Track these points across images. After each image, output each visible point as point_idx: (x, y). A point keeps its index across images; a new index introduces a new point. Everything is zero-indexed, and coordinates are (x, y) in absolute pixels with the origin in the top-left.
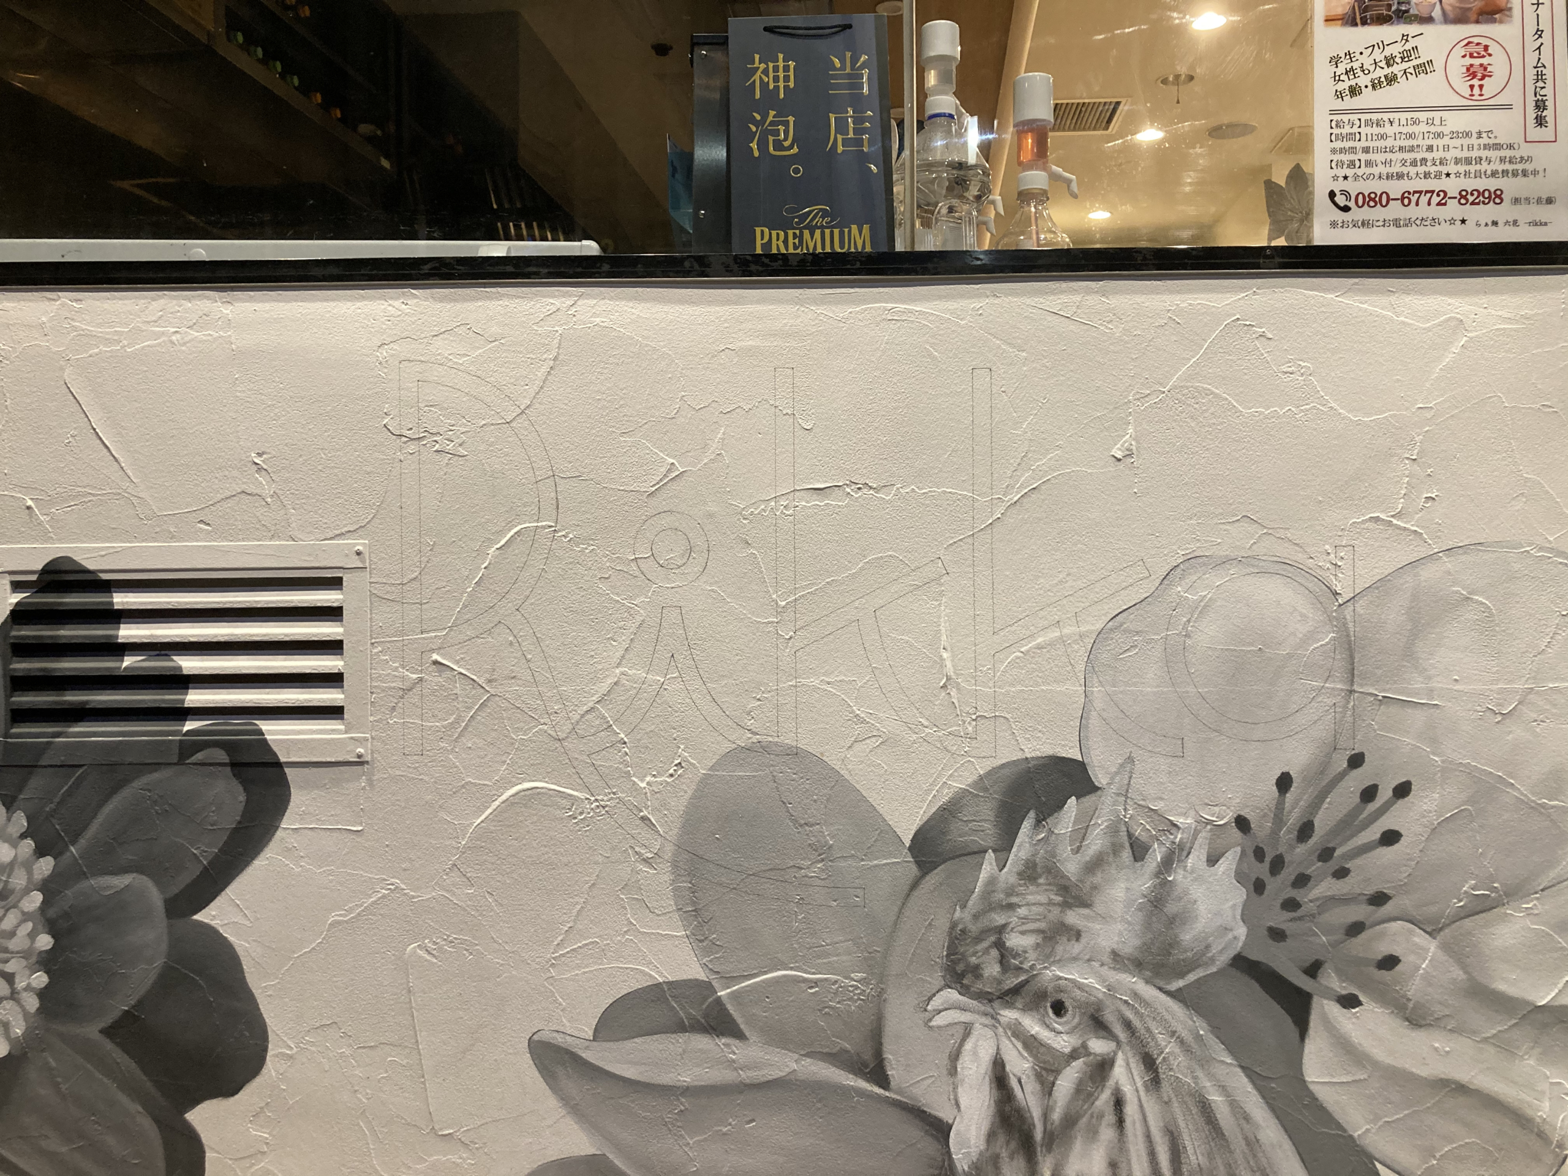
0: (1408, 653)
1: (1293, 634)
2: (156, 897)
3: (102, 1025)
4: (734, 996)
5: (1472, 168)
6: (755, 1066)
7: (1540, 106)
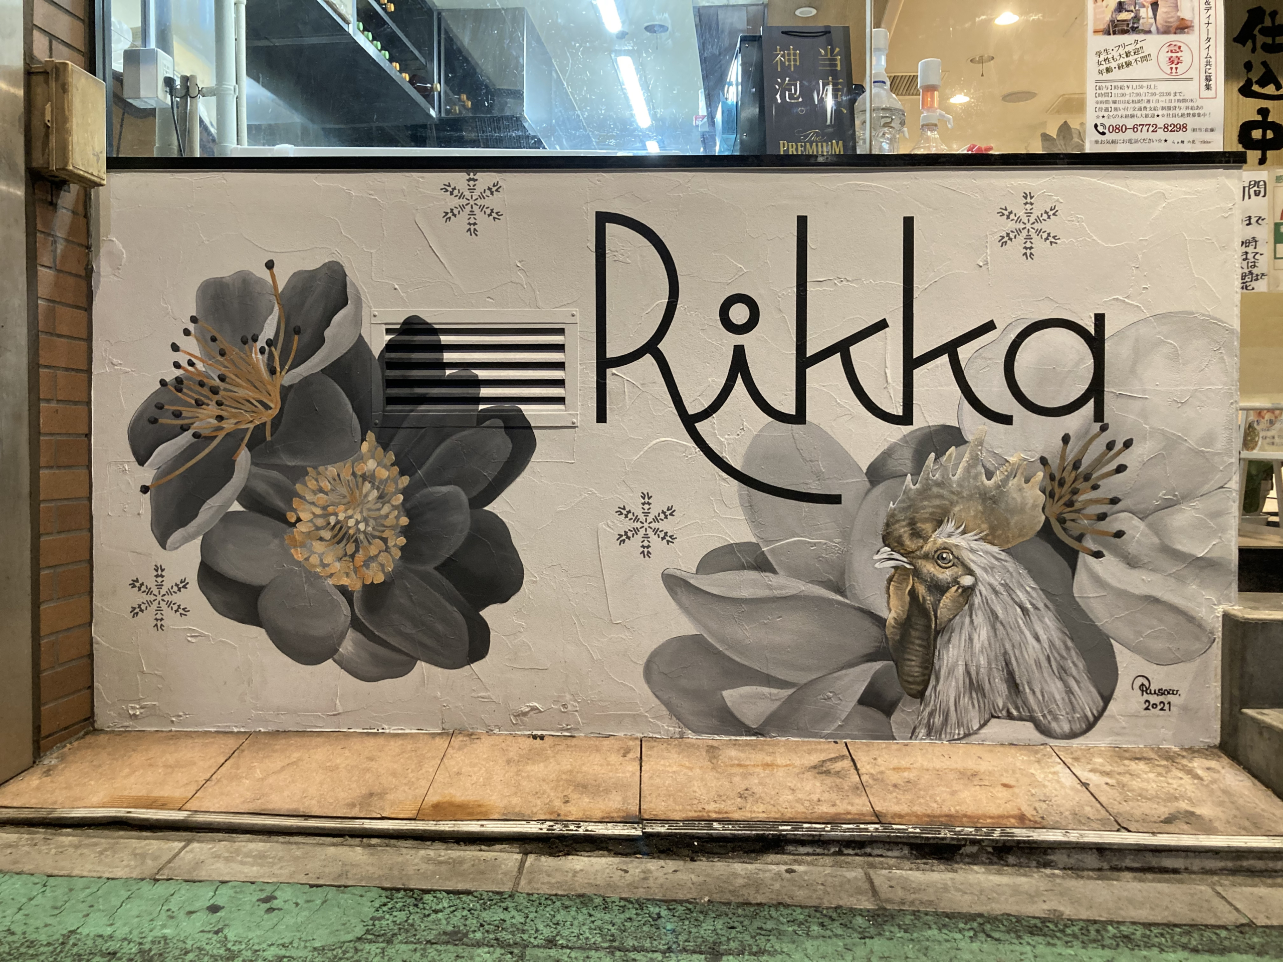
0: (1133, 371)
1: (1071, 360)
2: (464, 498)
3: (438, 563)
4: (772, 551)
5: (1171, 112)
6: (782, 588)
7: (1208, 79)
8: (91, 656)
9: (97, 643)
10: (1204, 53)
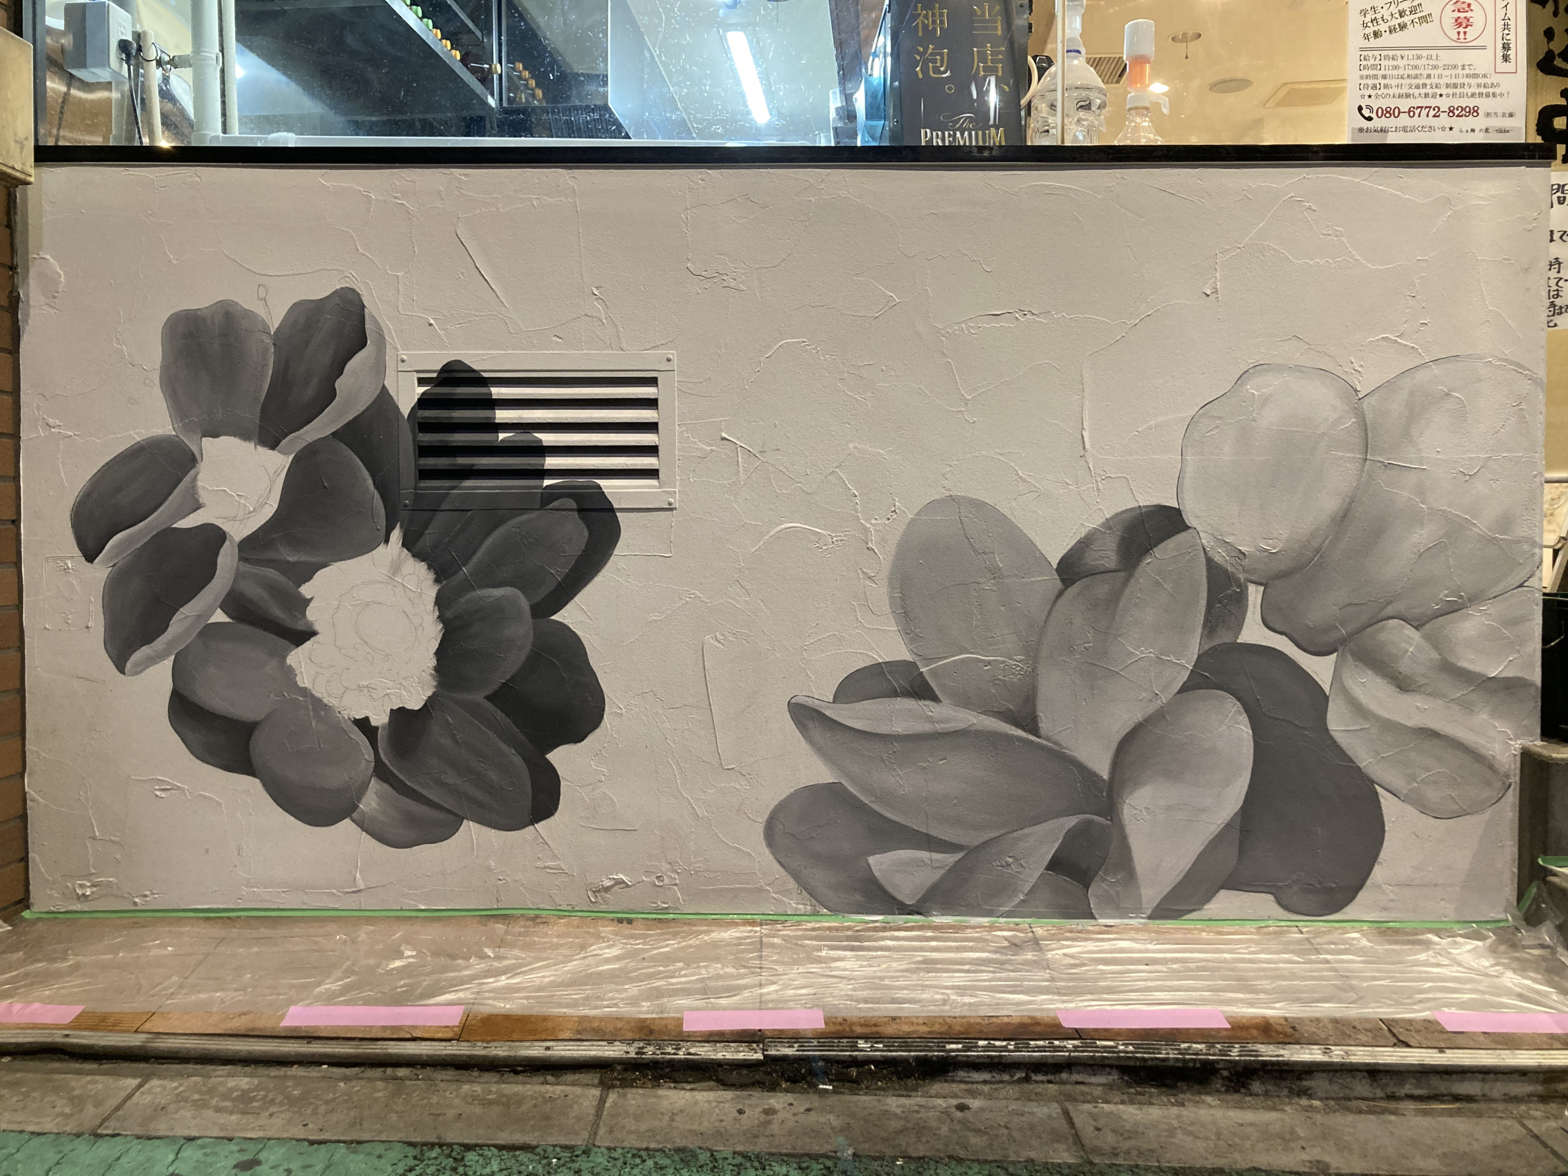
0: (1406, 433)
1: (1326, 419)
2: (525, 604)
3: (488, 692)
4: (933, 672)
5: (1458, 91)
6: (948, 721)
7: (1506, 47)
8: (24, 817)
9: (33, 800)
10: (1501, 14)
